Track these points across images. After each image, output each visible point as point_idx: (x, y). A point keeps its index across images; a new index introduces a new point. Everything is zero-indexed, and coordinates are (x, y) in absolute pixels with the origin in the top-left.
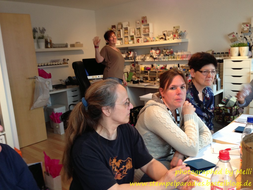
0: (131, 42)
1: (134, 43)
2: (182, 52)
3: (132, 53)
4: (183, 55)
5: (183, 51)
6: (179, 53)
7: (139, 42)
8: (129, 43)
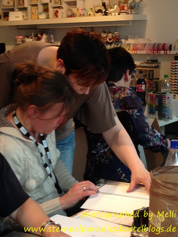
0: (43, 16)
1: (48, 17)
2: (136, 39)
3: (44, 36)
4: (137, 44)
5: (136, 36)
6: (130, 41)
7: (57, 16)
8: (38, 18)
